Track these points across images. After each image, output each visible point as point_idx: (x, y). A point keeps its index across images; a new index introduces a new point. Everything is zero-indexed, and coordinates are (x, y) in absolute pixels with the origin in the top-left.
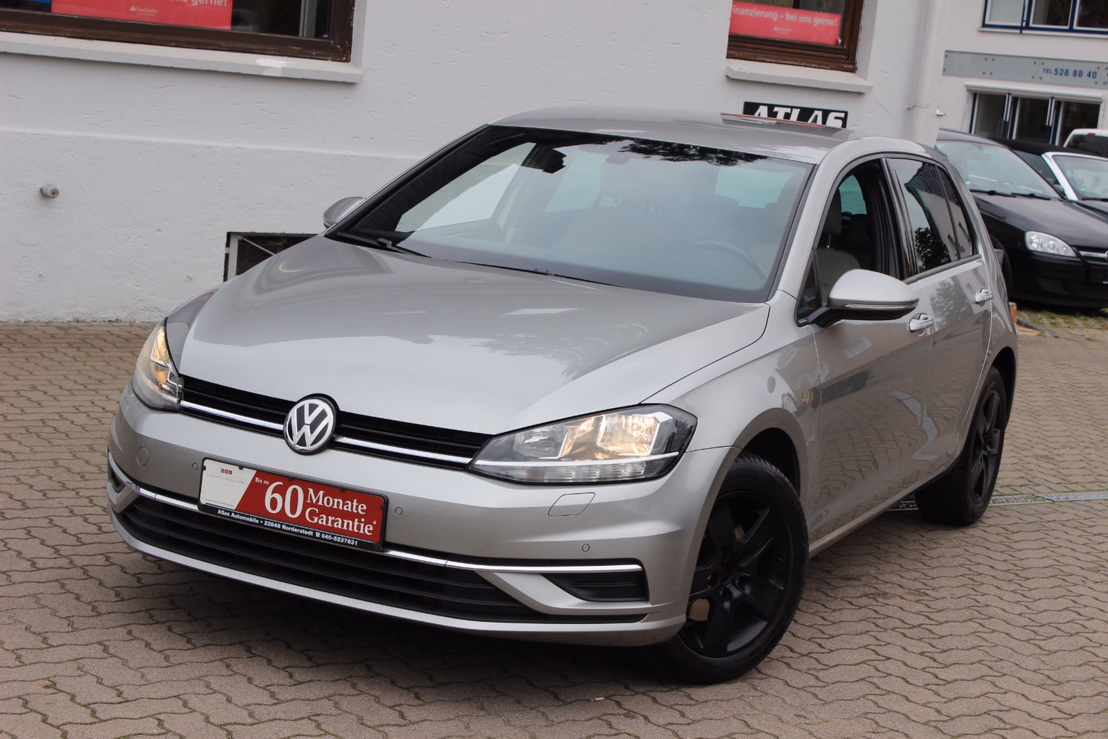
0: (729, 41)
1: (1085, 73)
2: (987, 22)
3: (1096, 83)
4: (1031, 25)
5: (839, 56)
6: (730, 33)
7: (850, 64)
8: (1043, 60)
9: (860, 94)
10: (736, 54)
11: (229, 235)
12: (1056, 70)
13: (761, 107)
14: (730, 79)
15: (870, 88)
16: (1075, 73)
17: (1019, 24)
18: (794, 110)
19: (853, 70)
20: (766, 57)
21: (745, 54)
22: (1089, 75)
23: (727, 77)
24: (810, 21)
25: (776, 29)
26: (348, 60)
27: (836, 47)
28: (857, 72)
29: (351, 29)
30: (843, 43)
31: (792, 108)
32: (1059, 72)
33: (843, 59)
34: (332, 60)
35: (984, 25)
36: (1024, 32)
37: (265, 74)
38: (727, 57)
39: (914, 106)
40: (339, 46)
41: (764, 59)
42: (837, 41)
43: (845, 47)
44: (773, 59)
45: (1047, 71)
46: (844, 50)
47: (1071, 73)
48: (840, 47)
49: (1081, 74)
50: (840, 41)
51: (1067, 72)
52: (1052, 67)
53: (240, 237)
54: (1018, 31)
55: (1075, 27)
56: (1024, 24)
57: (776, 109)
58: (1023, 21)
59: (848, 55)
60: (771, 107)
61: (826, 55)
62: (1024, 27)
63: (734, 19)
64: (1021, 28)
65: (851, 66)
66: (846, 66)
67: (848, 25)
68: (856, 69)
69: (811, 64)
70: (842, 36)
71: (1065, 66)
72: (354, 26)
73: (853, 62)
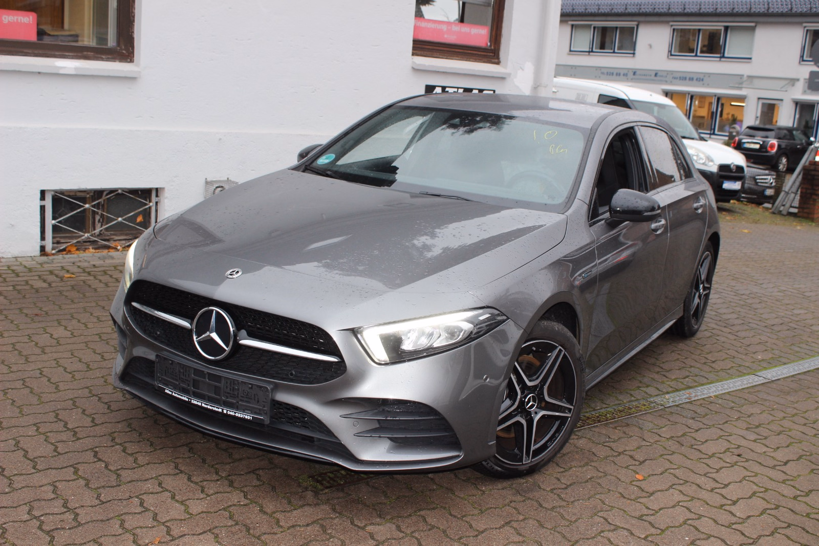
0: (413, 44)
1: (622, 74)
2: (572, 49)
3: (628, 79)
4: (594, 50)
5: (489, 54)
6: (413, 38)
7: (495, 59)
8: (600, 68)
9: (503, 78)
10: (419, 52)
11: (43, 193)
12: (607, 73)
13: (437, 88)
14: (417, 70)
15: (509, 75)
16: (617, 74)
17: (588, 50)
18: (459, 89)
19: (498, 63)
20: (440, 55)
21: (426, 52)
22: (624, 75)
23: (413, 68)
24: (469, 31)
25: (446, 36)
26: (132, 61)
27: (486, 48)
28: (501, 64)
29: (133, 38)
30: (491, 46)
31: (458, 88)
32: (609, 74)
33: (490, 56)
34: (120, 62)
35: (570, 51)
36: (591, 54)
37: (62, 72)
38: (413, 54)
39: (538, 86)
40: (124, 52)
41: (438, 56)
42: (487, 44)
43: (492, 48)
44: (444, 56)
45: (603, 73)
46: (491, 50)
47: (615, 74)
48: (490, 48)
49: (620, 74)
50: (489, 44)
51: (613, 74)
52: (605, 71)
53: (53, 193)
54: (587, 53)
55: (616, 51)
56: (591, 50)
57: (447, 89)
58: (590, 48)
59: (495, 53)
60: (444, 88)
61: (479, 53)
62: (591, 51)
63: (416, 28)
64: (589, 52)
65: (496, 61)
66: (493, 61)
67: (494, 33)
68: (500, 62)
69: (470, 59)
70: (490, 42)
71: (612, 71)
72: (135, 36)
73: (498, 58)
